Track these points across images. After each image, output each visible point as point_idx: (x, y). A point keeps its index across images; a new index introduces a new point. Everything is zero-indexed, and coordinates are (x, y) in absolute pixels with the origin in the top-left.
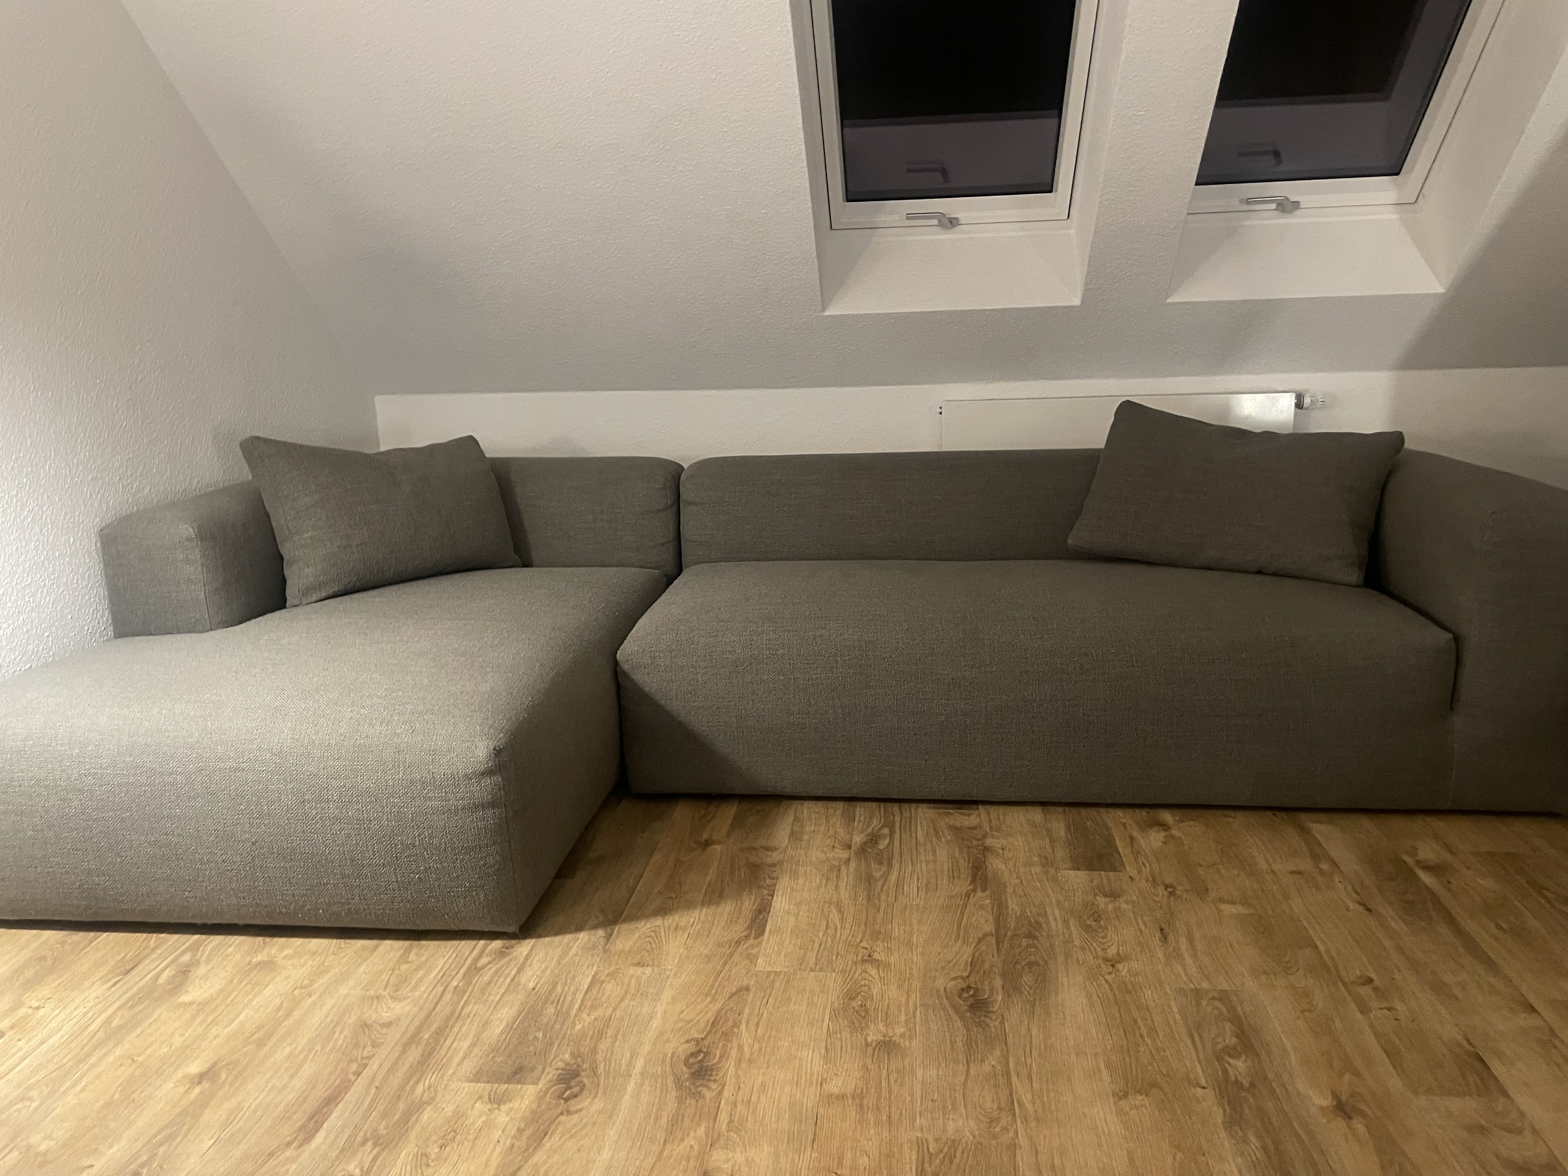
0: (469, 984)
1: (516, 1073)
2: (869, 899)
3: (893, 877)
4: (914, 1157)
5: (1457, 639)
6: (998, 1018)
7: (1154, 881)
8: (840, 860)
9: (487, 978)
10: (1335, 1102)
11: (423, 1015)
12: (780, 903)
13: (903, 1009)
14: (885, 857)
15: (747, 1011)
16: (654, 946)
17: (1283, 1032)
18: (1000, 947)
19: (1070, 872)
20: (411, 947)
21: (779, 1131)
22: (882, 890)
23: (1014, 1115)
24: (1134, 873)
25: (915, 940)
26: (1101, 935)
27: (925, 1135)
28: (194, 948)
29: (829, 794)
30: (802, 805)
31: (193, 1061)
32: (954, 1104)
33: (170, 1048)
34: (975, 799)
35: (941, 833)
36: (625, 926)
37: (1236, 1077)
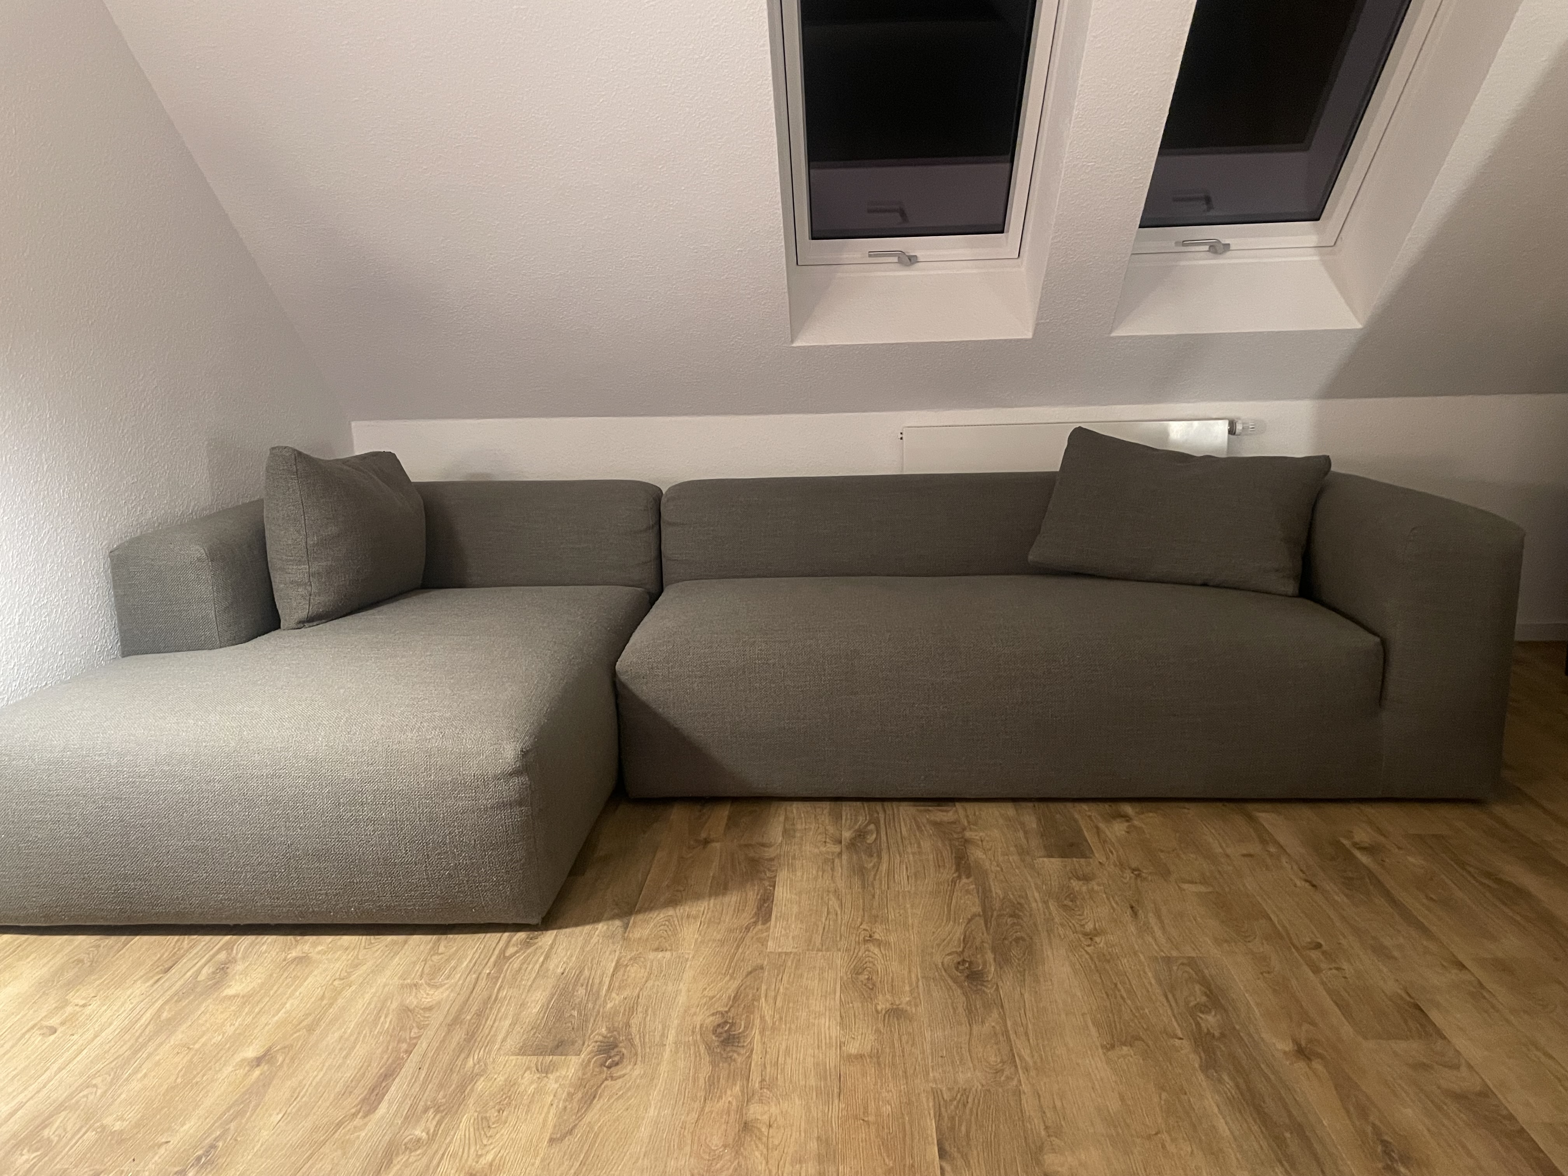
0: (500, 971)
1: (558, 1047)
2: (864, 887)
3: (884, 867)
4: (931, 1104)
5: (1384, 643)
6: (992, 987)
7: (1121, 865)
8: (833, 853)
9: (516, 966)
10: (1296, 1048)
11: (461, 999)
12: (782, 893)
13: (906, 981)
14: (874, 850)
15: (764, 987)
16: (670, 933)
17: (1247, 991)
18: (989, 926)
19: (1045, 859)
20: (439, 940)
21: (808, 1087)
22: (875, 879)
23: (1016, 1066)
24: (1103, 859)
25: (910, 921)
26: (1079, 913)
27: (939, 1086)
28: (228, 947)
29: (816, 795)
30: (791, 805)
31: (248, 1047)
32: (961, 1060)
33: (223, 1036)
34: (951, 796)
35: (923, 828)
36: (640, 917)
37: (1208, 1029)
